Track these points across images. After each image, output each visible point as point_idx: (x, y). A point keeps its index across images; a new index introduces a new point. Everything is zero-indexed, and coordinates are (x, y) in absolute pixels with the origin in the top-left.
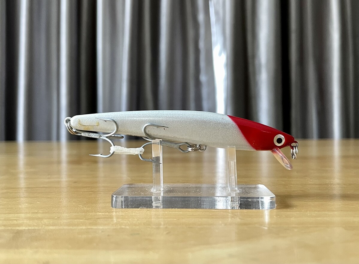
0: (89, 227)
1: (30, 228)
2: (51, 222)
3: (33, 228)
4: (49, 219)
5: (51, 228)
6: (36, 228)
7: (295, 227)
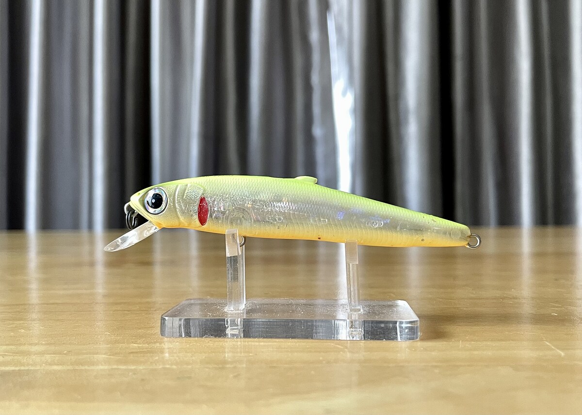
0: (115, 367)
1: (22, 368)
2: (57, 358)
3: (26, 368)
4: (54, 354)
5: (56, 368)
6: (32, 368)
7: (436, 367)
